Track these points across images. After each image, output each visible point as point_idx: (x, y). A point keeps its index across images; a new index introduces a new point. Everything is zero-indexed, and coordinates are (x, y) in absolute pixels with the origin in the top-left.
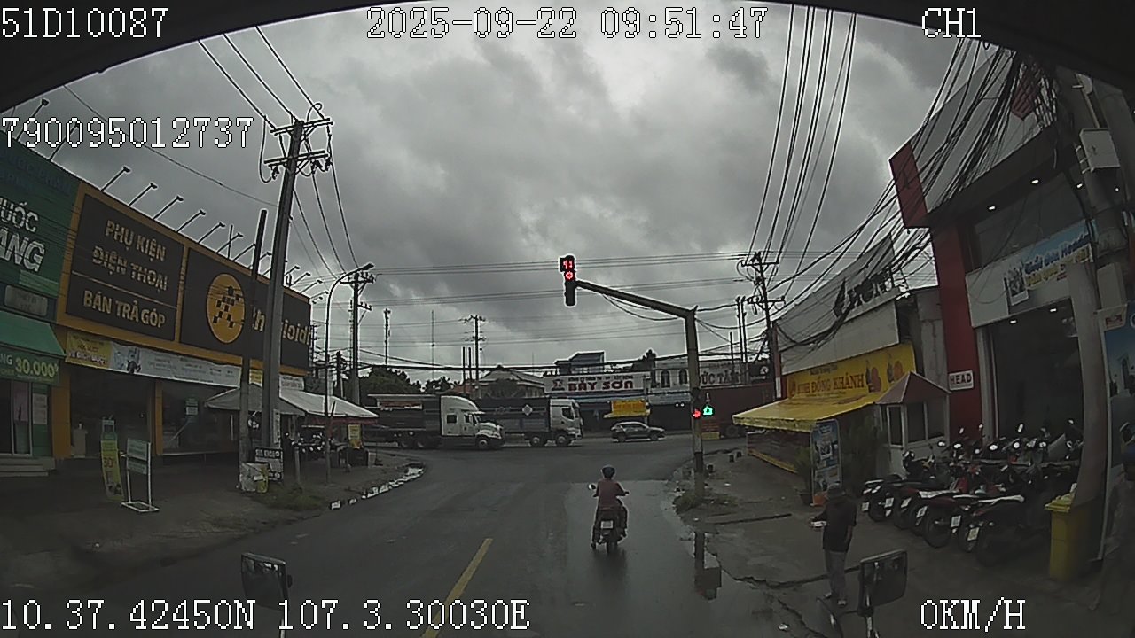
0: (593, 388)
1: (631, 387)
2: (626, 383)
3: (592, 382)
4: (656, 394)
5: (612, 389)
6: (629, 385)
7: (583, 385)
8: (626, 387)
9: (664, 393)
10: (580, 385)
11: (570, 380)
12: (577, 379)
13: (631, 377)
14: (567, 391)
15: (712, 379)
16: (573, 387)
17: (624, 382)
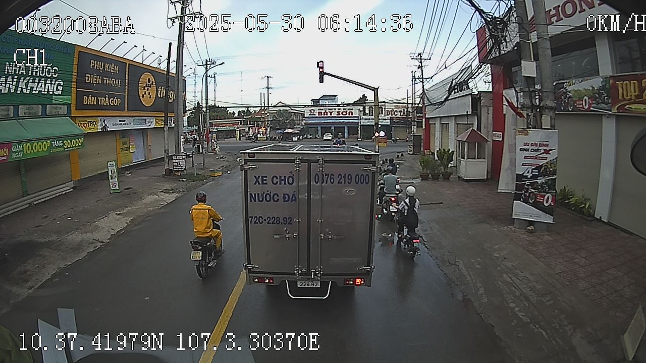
0: (331, 115)
1: (352, 115)
2: (349, 112)
3: (331, 111)
4: (366, 119)
5: (341, 115)
6: (351, 113)
7: (326, 113)
8: (349, 115)
9: (370, 119)
10: (324, 113)
11: (319, 110)
12: (323, 110)
13: (352, 110)
14: (317, 115)
15: (396, 113)
16: (320, 114)
17: (348, 111)
